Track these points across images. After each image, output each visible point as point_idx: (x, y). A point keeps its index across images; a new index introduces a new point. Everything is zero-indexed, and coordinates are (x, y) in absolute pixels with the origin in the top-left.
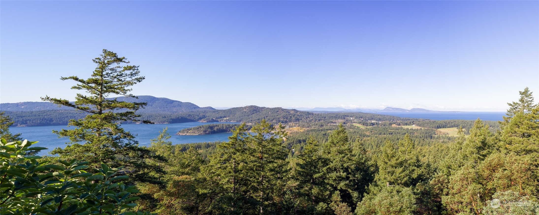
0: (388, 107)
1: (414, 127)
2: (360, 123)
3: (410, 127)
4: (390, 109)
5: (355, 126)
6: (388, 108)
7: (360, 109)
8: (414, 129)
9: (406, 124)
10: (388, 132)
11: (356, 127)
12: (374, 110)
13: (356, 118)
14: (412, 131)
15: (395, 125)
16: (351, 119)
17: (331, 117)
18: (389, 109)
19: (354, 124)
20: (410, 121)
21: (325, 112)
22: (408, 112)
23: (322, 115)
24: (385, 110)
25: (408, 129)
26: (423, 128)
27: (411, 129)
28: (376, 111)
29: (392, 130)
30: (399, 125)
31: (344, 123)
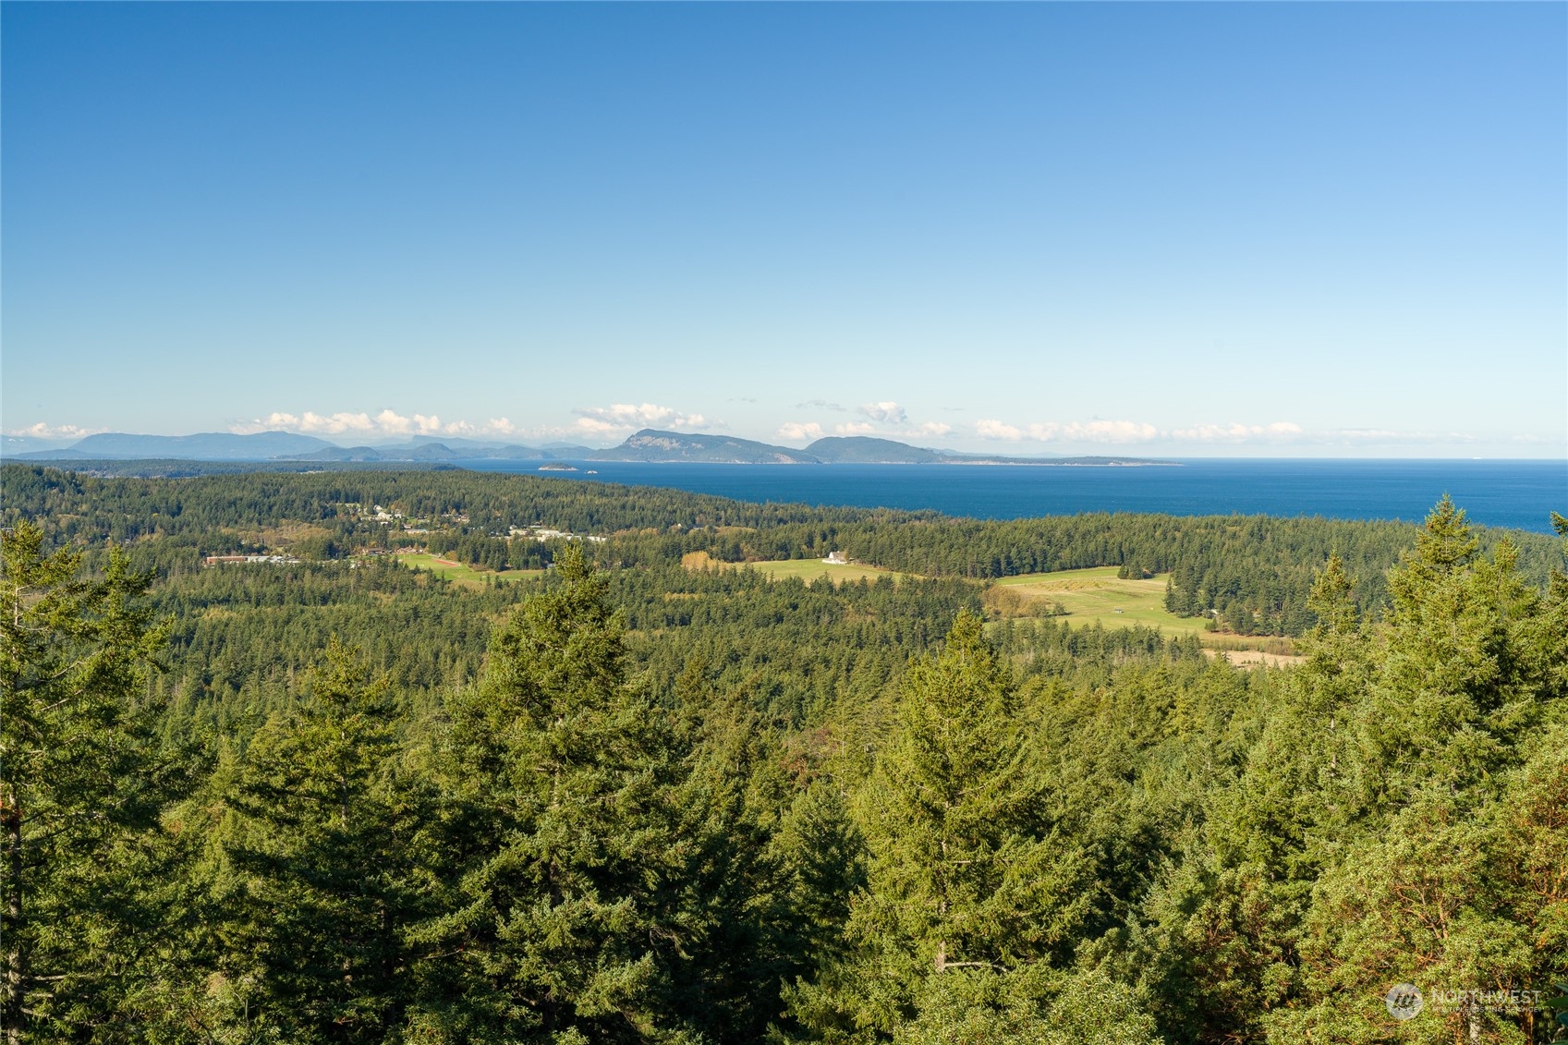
0: (648, 432)
1: (837, 567)
2: (446, 547)
3: (807, 571)
4: (666, 443)
5: (417, 571)
6: (646, 440)
7: (441, 446)
8: (837, 582)
9: (784, 551)
10: (657, 612)
11: (422, 579)
12: (544, 453)
13: (419, 508)
14: (821, 598)
15: (702, 555)
16: (382, 515)
17: (224, 508)
18: (659, 441)
19: (407, 557)
20: (805, 528)
21: (170, 469)
22: (787, 461)
23: (155, 490)
24: (625, 448)
25: (796, 584)
26: (897, 577)
27: (817, 587)
28: (564, 459)
29: (687, 596)
30: (736, 555)
31: (331, 550)
